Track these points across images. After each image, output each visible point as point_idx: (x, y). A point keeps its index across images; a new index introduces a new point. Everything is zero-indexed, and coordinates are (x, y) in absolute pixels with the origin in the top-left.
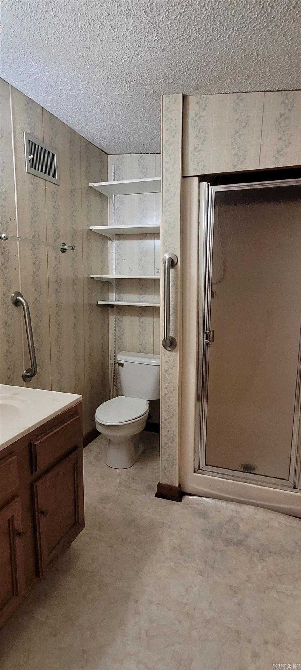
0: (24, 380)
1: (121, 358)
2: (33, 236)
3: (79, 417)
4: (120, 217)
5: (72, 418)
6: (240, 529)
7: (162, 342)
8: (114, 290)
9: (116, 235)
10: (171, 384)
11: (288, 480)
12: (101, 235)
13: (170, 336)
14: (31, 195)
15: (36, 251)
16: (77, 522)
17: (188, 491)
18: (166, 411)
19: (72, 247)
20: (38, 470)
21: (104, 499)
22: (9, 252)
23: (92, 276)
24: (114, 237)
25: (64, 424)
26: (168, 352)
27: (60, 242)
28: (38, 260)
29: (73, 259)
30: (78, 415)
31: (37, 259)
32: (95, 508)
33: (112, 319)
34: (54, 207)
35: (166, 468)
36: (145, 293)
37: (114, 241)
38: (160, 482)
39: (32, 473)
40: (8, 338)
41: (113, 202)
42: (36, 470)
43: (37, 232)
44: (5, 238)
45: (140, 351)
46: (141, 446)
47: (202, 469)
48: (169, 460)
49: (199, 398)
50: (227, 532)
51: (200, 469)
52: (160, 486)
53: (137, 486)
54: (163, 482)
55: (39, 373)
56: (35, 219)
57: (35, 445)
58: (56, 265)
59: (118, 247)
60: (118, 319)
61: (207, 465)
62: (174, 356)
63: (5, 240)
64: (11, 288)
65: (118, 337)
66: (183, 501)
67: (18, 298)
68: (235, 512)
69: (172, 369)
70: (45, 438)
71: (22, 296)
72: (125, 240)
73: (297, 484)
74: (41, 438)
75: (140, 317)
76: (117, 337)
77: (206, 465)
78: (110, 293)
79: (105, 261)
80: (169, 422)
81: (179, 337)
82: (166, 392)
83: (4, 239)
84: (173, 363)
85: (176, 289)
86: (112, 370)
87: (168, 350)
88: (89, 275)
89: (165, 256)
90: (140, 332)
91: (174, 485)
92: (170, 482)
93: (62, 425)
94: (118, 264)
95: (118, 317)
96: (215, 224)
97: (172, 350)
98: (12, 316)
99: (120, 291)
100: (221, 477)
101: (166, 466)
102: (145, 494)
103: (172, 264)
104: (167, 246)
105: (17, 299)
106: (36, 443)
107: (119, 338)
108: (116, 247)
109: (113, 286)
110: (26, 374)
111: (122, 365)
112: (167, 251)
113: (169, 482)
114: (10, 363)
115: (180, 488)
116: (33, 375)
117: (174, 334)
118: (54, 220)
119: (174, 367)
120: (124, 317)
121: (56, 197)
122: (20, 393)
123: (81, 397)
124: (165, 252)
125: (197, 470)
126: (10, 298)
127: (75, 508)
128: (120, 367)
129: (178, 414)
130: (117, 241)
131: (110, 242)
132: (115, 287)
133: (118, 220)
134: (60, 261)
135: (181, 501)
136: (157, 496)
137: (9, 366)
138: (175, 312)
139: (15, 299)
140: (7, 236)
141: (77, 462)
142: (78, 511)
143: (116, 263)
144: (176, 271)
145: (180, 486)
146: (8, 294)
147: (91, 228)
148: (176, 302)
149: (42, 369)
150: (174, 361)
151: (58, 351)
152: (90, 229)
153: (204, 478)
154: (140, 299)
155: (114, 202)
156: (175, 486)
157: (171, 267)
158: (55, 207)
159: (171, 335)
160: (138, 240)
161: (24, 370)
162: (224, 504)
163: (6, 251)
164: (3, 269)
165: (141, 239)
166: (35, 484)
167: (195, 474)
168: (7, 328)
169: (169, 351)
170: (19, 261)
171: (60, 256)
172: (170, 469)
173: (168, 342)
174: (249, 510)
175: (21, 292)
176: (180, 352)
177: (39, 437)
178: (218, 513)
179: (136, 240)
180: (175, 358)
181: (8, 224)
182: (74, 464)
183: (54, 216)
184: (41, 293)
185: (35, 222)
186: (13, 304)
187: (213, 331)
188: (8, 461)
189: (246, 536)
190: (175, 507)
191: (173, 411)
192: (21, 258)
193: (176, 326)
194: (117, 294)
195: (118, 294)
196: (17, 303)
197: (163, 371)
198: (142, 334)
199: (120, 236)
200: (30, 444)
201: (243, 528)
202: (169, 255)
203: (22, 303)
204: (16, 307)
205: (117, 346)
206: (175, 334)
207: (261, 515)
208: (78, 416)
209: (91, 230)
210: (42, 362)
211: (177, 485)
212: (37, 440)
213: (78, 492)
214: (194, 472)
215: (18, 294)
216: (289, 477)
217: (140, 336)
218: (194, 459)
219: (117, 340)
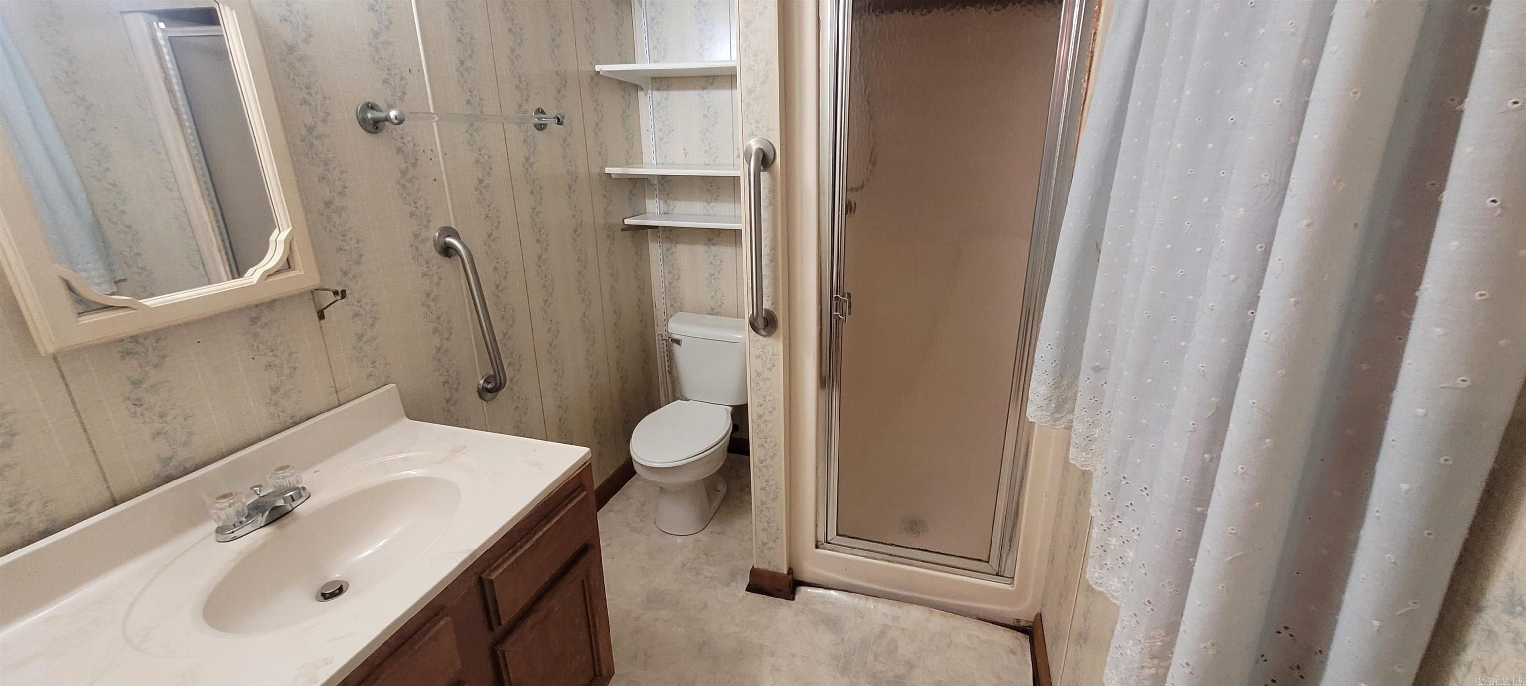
0: (481, 397)
1: (676, 328)
2: (469, 102)
3: (586, 494)
4: (658, 39)
5: (571, 501)
6: (899, 653)
7: (750, 318)
8: (657, 192)
9: (654, 79)
10: (769, 398)
11: (988, 562)
12: (621, 82)
13: (764, 307)
14: (453, 10)
15: (479, 135)
16: (597, 674)
17: (806, 578)
18: (761, 446)
19: (559, 119)
20: (503, 623)
21: (655, 599)
22: (415, 145)
23: (608, 170)
24: (650, 86)
25: (553, 518)
26: (761, 338)
27: (531, 108)
28: (485, 154)
29: (565, 141)
30: (583, 490)
31: (484, 151)
32: (637, 619)
33: (655, 250)
34: (510, 30)
35: (764, 544)
36: (716, 199)
37: (650, 92)
38: (755, 567)
39: (491, 628)
40: (436, 325)
41: (642, 8)
42: (500, 624)
43: (475, 93)
44: (396, 118)
45: (713, 309)
46: (720, 487)
47: (831, 542)
48: (769, 529)
49: (823, 382)
50: (876, 658)
51: (827, 542)
52: (754, 572)
53: (714, 569)
54: (760, 566)
55: (511, 380)
56: (469, 63)
57: (491, 581)
58: (527, 159)
59: (658, 104)
60: (668, 250)
61: (840, 535)
62: (774, 345)
63: (398, 124)
64: (429, 221)
65: (670, 284)
66: (797, 597)
67: (449, 239)
68: (890, 618)
69: (770, 370)
70: (513, 558)
71: (456, 236)
72: (670, 90)
73: (1003, 570)
74: (504, 562)
75: (709, 247)
76: (667, 284)
77: (837, 534)
78: (648, 199)
79: (633, 136)
80: (767, 466)
81: (781, 312)
82: (761, 413)
83: (396, 121)
84: (771, 359)
85: (774, 213)
86: (662, 351)
87: (761, 335)
88: (602, 168)
89: (749, 145)
90: (711, 276)
91: (780, 571)
92: (772, 566)
93: (548, 522)
94: (660, 140)
95: (666, 245)
96: (853, 74)
97: (769, 334)
98: (440, 279)
99: (668, 195)
100: (865, 555)
101: (765, 540)
102: (728, 585)
103: (765, 161)
104: (751, 124)
105: (445, 242)
106: (493, 577)
107: (671, 287)
108: (655, 104)
109: (653, 185)
110: (486, 385)
111: (678, 342)
112: (752, 135)
113: (770, 566)
114: (447, 372)
115: (790, 576)
116: (500, 387)
117: (772, 304)
118: (513, 61)
119: (774, 366)
120: (678, 246)
121: (511, 7)
122: (465, 447)
123: (588, 452)
124: (749, 136)
125: (822, 544)
126: (432, 242)
127: (592, 653)
128: (675, 345)
129: (785, 473)
130: (655, 93)
131: (641, 94)
132: (656, 187)
133: (655, 48)
134: (535, 149)
135: (793, 599)
136: (750, 589)
137: (447, 378)
138: (774, 260)
139: (441, 242)
140: (401, 113)
141: (588, 577)
142: (599, 658)
143: (657, 138)
144: (773, 177)
145: (790, 570)
146: (424, 235)
147: (598, 68)
148: (774, 240)
149: (518, 371)
150: (773, 355)
151: (550, 330)
152: (597, 70)
153: (836, 558)
154: (707, 211)
155: (644, 7)
156: (784, 574)
157: (762, 168)
158: (512, 32)
159: (767, 305)
160: (699, 89)
161: (479, 376)
162: (870, 603)
163: (409, 142)
164: (406, 183)
165: (704, 89)
166: (499, 648)
167: (818, 550)
168: (432, 304)
169: (764, 336)
170: (441, 160)
171: (534, 138)
172: (771, 544)
173: (760, 323)
174: (916, 613)
175: (453, 227)
176: (785, 338)
177: (500, 560)
178: (859, 620)
179: (695, 89)
180: (775, 349)
181: (404, 83)
182: (583, 581)
183: (512, 51)
184: (499, 222)
185: (467, 70)
186: (440, 252)
187: (850, 296)
188: (432, 632)
189: (911, 666)
190: (781, 609)
191: (775, 445)
192: (444, 154)
193: (775, 289)
194: (661, 201)
195: (665, 201)
196: (447, 251)
197: (754, 374)
198: (715, 278)
199: (661, 82)
200: (481, 580)
201: (905, 650)
202: (757, 142)
203: (457, 251)
204: (447, 258)
205: (668, 301)
206: (775, 303)
207: (938, 621)
208: (584, 493)
209: (599, 72)
210: (518, 356)
211: (786, 572)
212: (496, 569)
213: (595, 626)
214: (817, 547)
215: (448, 231)
216: (989, 557)
217: (711, 282)
218: (816, 526)
219: (667, 291)
